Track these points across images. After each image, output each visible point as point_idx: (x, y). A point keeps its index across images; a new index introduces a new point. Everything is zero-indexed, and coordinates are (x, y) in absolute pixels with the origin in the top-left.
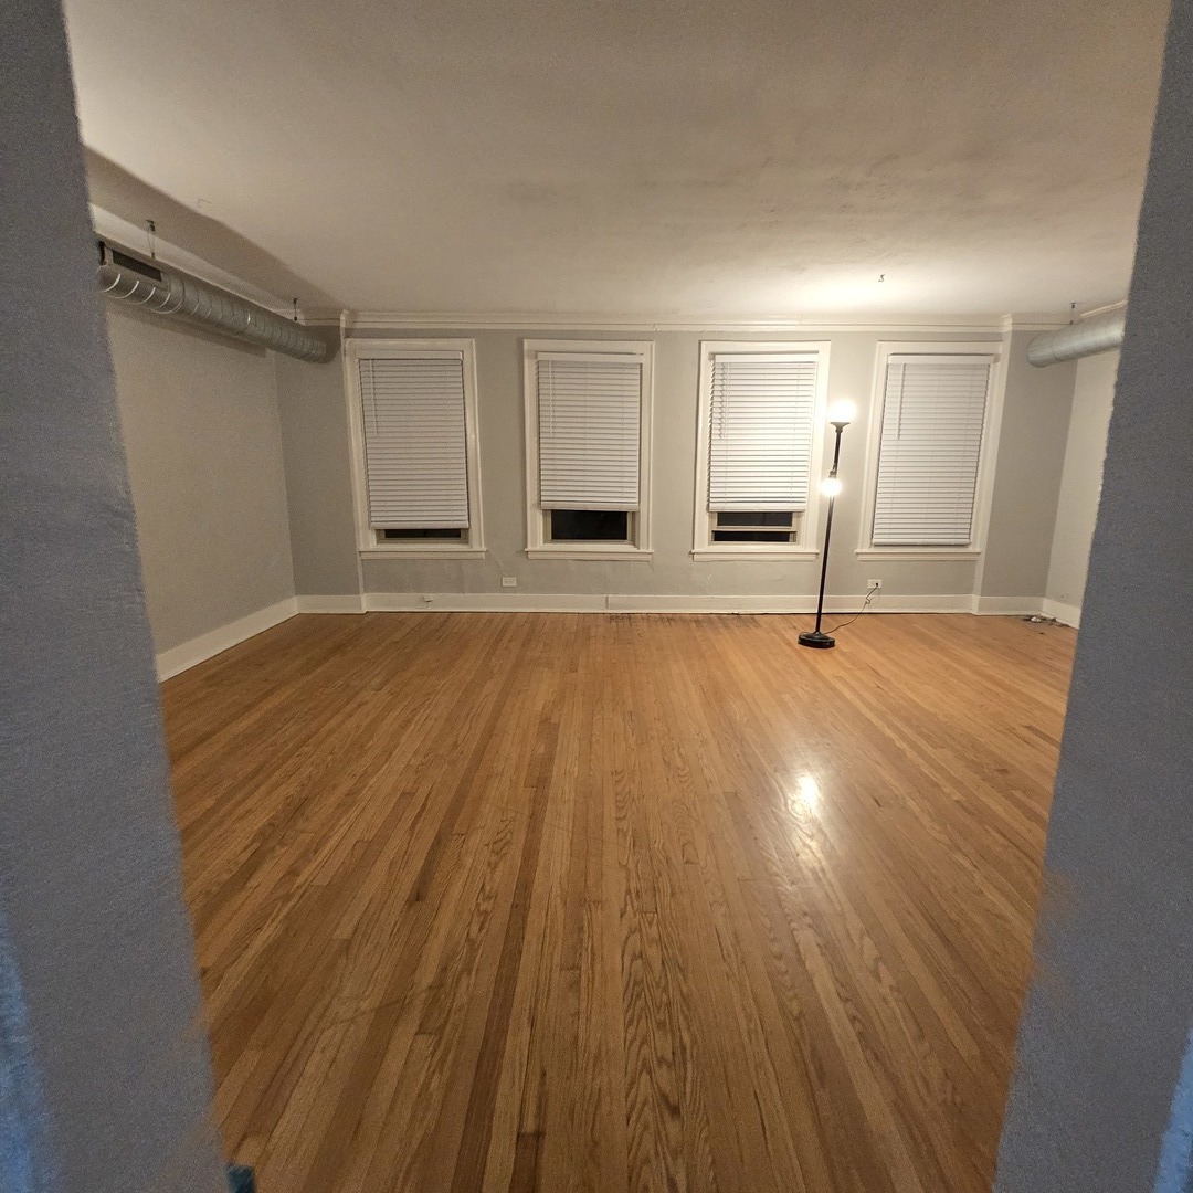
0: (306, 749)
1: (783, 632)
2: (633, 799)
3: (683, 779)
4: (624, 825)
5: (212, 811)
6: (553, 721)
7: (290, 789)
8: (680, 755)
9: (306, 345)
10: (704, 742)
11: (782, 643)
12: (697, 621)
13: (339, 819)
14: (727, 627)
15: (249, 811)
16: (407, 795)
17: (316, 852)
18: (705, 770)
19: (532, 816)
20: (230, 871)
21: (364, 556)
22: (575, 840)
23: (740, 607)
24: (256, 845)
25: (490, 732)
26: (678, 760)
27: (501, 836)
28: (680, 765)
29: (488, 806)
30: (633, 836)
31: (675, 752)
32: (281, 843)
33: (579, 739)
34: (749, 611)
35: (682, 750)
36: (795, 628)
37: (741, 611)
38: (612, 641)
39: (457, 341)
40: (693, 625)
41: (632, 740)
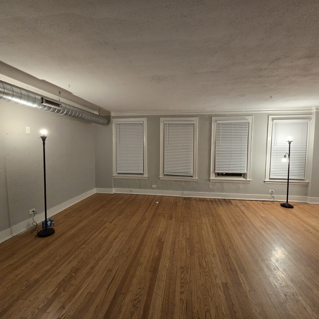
0: (84, 246)
1: (240, 207)
2: (187, 282)
3: (206, 274)
4: (183, 296)
5: (48, 271)
6: (162, 241)
7: (74, 264)
8: (205, 261)
9: (102, 121)
10: (214, 255)
11: (240, 212)
12: (211, 201)
13: (85, 280)
14: (221, 204)
15: (59, 273)
16: (110, 270)
17: (74, 296)
18: (214, 269)
19: (150, 287)
20: (44, 302)
21: (114, 177)
22: (164, 303)
23: (225, 197)
24: (56, 290)
25: (141, 243)
26: (204, 264)
27: (138, 297)
28: (205, 267)
29: (135, 280)
30: (186, 303)
31: (204, 259)
32: (64, 291)
33: (170, 250)
34: (228, 198)
35: (206, 258)
36: (244, 205)
37: (226, 198)
38: (184, 207)
39: (142, 119)
40: (210, 203)
41: (188, 251)
